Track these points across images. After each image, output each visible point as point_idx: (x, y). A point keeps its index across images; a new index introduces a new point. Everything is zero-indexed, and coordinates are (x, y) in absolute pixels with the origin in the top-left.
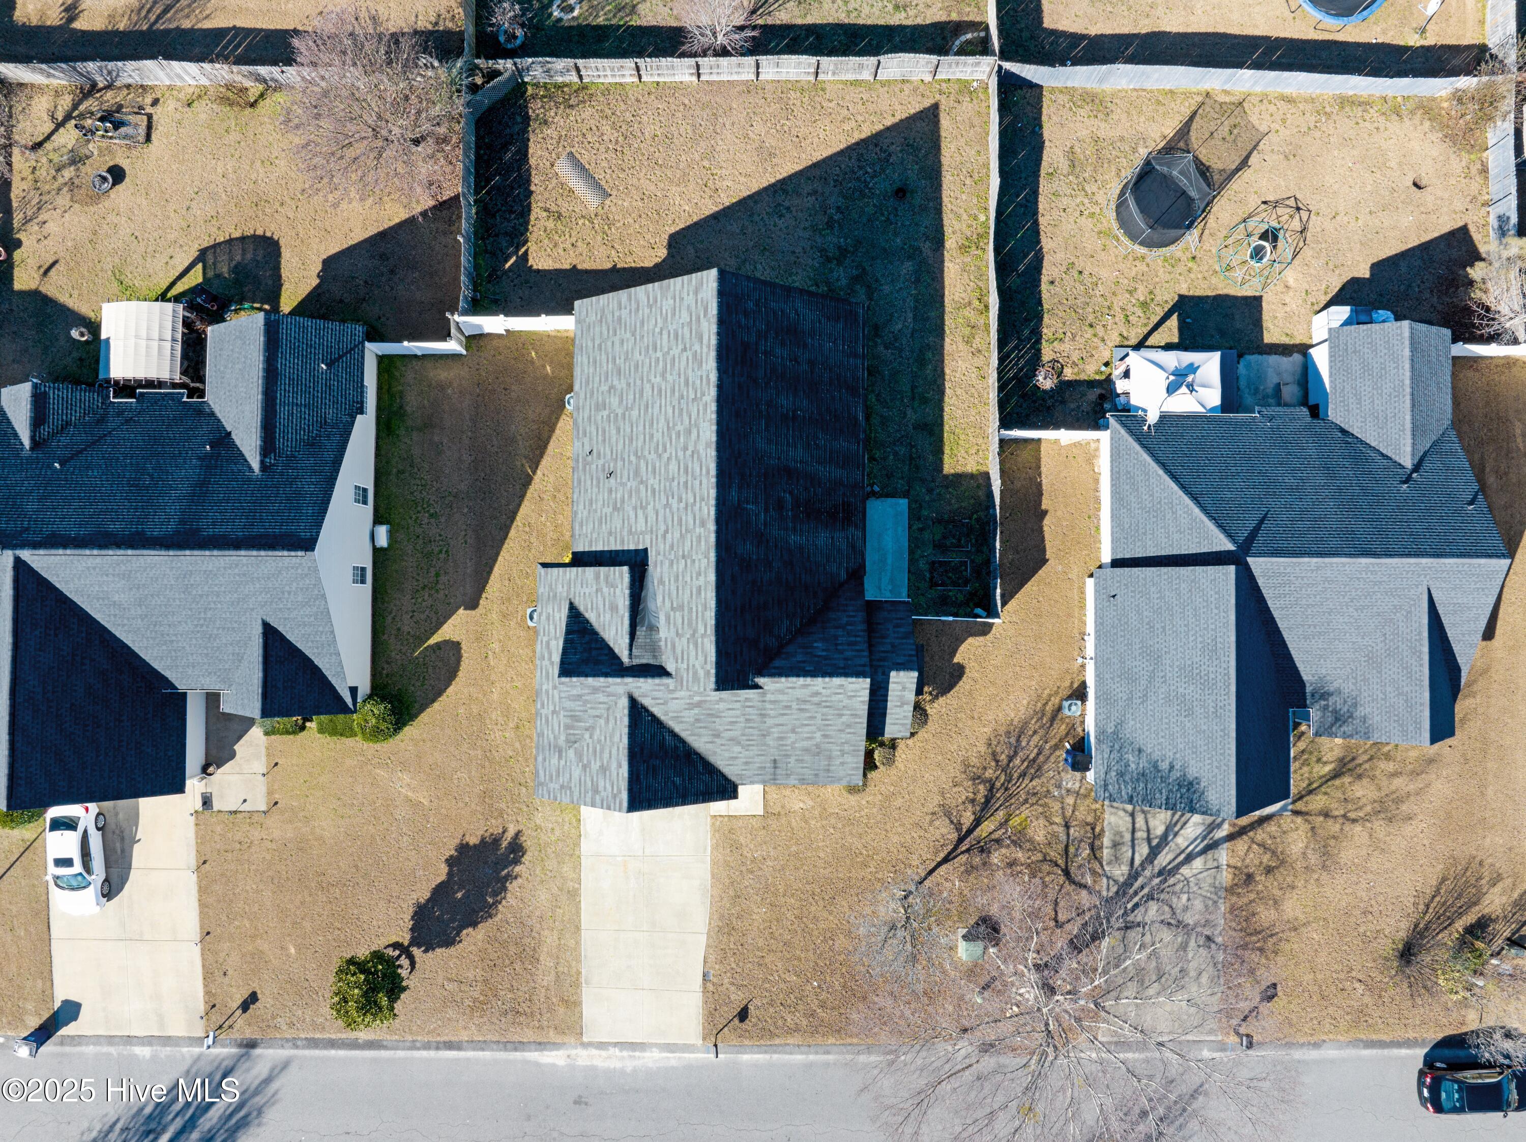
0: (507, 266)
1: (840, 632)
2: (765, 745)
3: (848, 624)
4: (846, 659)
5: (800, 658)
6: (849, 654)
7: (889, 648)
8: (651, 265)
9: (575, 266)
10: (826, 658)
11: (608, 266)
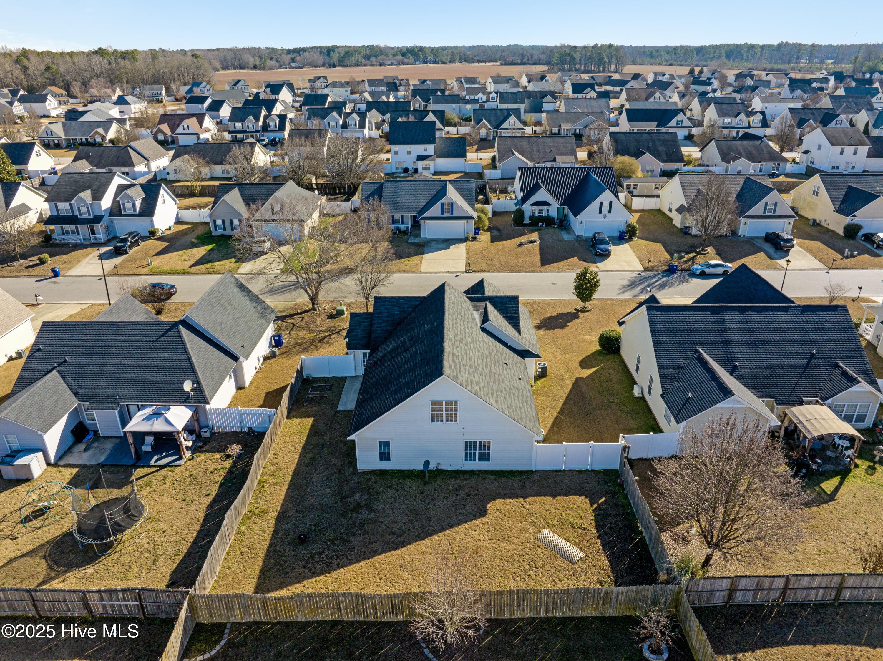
0: (604, 499)
1: (385, 319)
3: (381, 323)
4: (384, 305)
5: (406, 306)
6: (383, 308)
7: (363, 325)
8: (498, 501)
9: (554, 498)
10: (394, 306)
11: (530, 499)
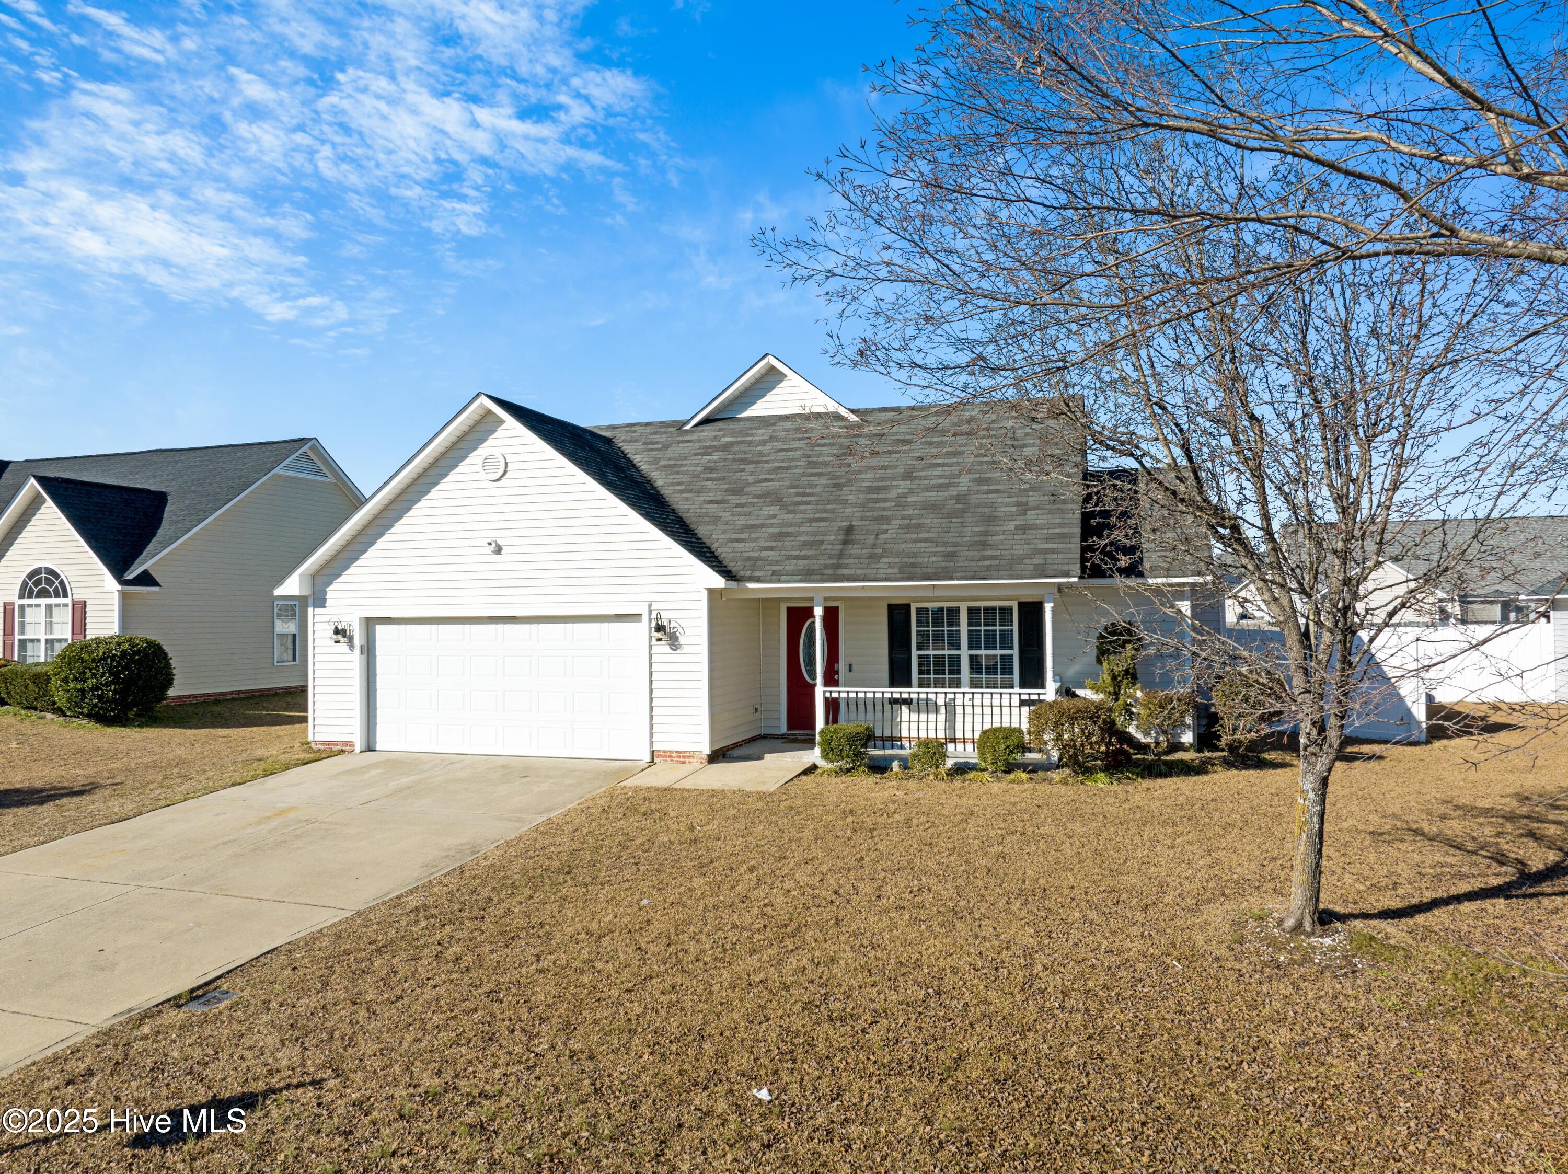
2: (837, 501)
